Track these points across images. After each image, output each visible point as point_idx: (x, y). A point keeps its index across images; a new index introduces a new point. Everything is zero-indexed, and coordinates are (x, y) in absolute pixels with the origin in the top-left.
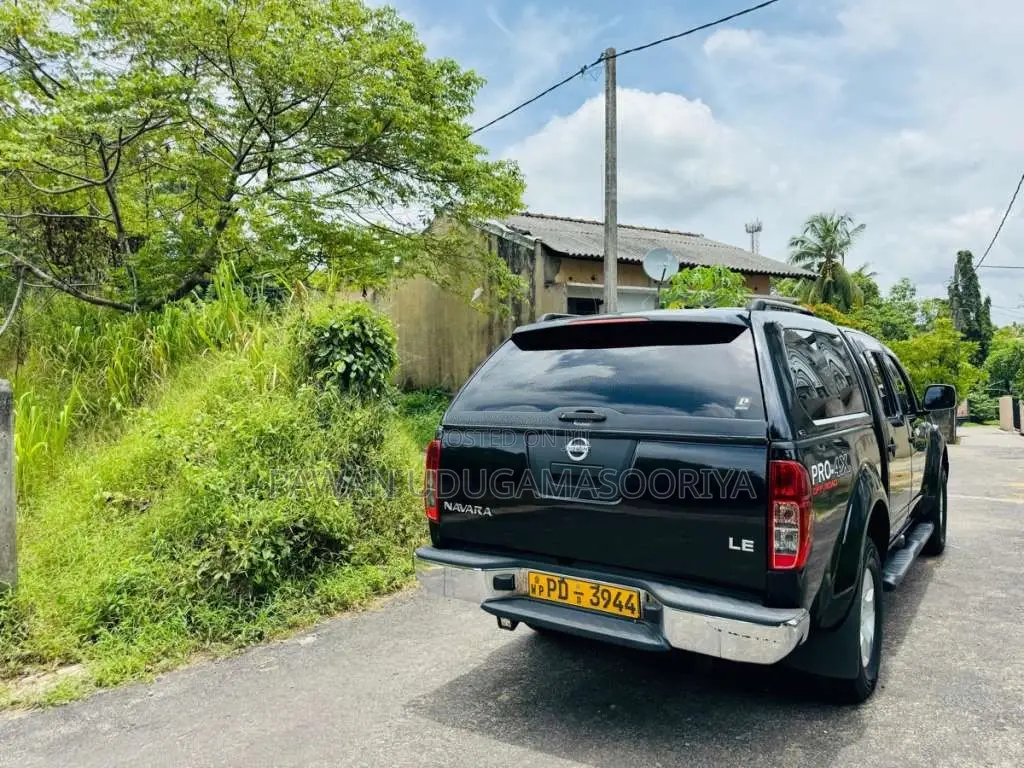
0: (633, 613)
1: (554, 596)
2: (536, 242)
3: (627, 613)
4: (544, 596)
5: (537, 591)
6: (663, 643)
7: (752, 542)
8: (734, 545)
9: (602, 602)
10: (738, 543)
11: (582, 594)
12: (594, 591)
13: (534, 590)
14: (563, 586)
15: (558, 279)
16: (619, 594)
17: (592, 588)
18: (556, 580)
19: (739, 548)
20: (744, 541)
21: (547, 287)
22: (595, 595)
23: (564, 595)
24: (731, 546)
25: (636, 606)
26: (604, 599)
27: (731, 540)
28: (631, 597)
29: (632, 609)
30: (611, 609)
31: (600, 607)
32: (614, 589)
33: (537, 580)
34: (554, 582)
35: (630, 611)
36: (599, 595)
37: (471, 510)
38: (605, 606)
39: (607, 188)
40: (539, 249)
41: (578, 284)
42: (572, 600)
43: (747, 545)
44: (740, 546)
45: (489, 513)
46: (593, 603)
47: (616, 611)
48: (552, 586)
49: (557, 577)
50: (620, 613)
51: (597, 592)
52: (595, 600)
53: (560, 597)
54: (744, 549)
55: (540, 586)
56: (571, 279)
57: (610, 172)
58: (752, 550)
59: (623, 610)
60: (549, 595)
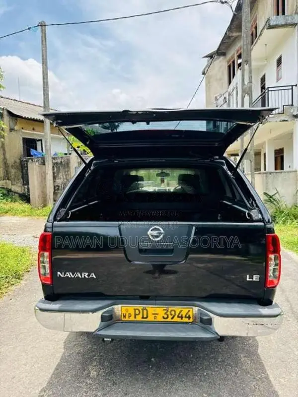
0: (189, 319)
1: (139, 318)
2: (3, 109)
3: (186, 320)
4: (132, 318)
5: (127, 316)
6: (216, 335)
7: (259, 276)
8: (249, 278)
9: (170, 317)
10: (251, 277)
11: (157, 314)
12: (166, 311)
13: (125, 317)
14: (145, 312)
15: (16, 128)
16: (181, 311)
17: (164, 310)
18: (140, 309)
19: (251, 280)
20: (254, 276)
21: (11, 131)
22: (166, 313)
23: (145, 316)
24: (248, 279)
25: (191, 316)
26: (171, 315)
27: (248, 276)
28: (189, 311)
29: (189, 318)
30: (176, 319)
31: (169, 319)
32: (178, 309)
33: (127, 311)
34: (139, 310)
35: (187, 319)
36: (168, 313)
37: (80, 276)
38: (172, 318)
39: (44, 88)
40: (5, 113)
41: (27, 131)
42: (151, 318)
43: (256, 278)
44: (253, 278)
45: (94, 276)
46: (164, 318)
47: (179, 320)
48: (137, 312)
49: (140, 307)
50: (182, 321)
51: (167, 312)
52: (166, 316)
53: (143, 318)
54: (254, 280)
55: (129, 314)
56: (22, 128)
57: (45, 80)
58: (258, 280)
59: (184, 318)
60: (135, 317)
